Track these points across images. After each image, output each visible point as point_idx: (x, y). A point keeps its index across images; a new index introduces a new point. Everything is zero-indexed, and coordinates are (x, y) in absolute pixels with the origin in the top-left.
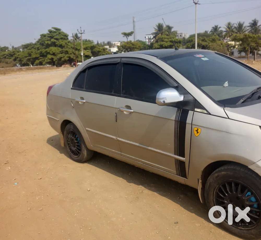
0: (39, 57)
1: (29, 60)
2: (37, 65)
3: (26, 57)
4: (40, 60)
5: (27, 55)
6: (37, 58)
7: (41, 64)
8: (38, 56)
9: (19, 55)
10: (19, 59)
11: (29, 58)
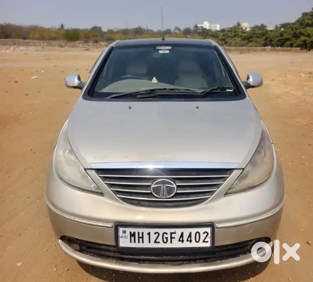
0: (291, 38)
1: (279, 40)
2: (287, 47)
3: (277, 37)
4: (292, 42)
5: (279, 35)
6: (288, 39)
7: (291, 45)
8: (290, 36)
9: (270, 35)
10: (269, 39)
11: (280, 38)
